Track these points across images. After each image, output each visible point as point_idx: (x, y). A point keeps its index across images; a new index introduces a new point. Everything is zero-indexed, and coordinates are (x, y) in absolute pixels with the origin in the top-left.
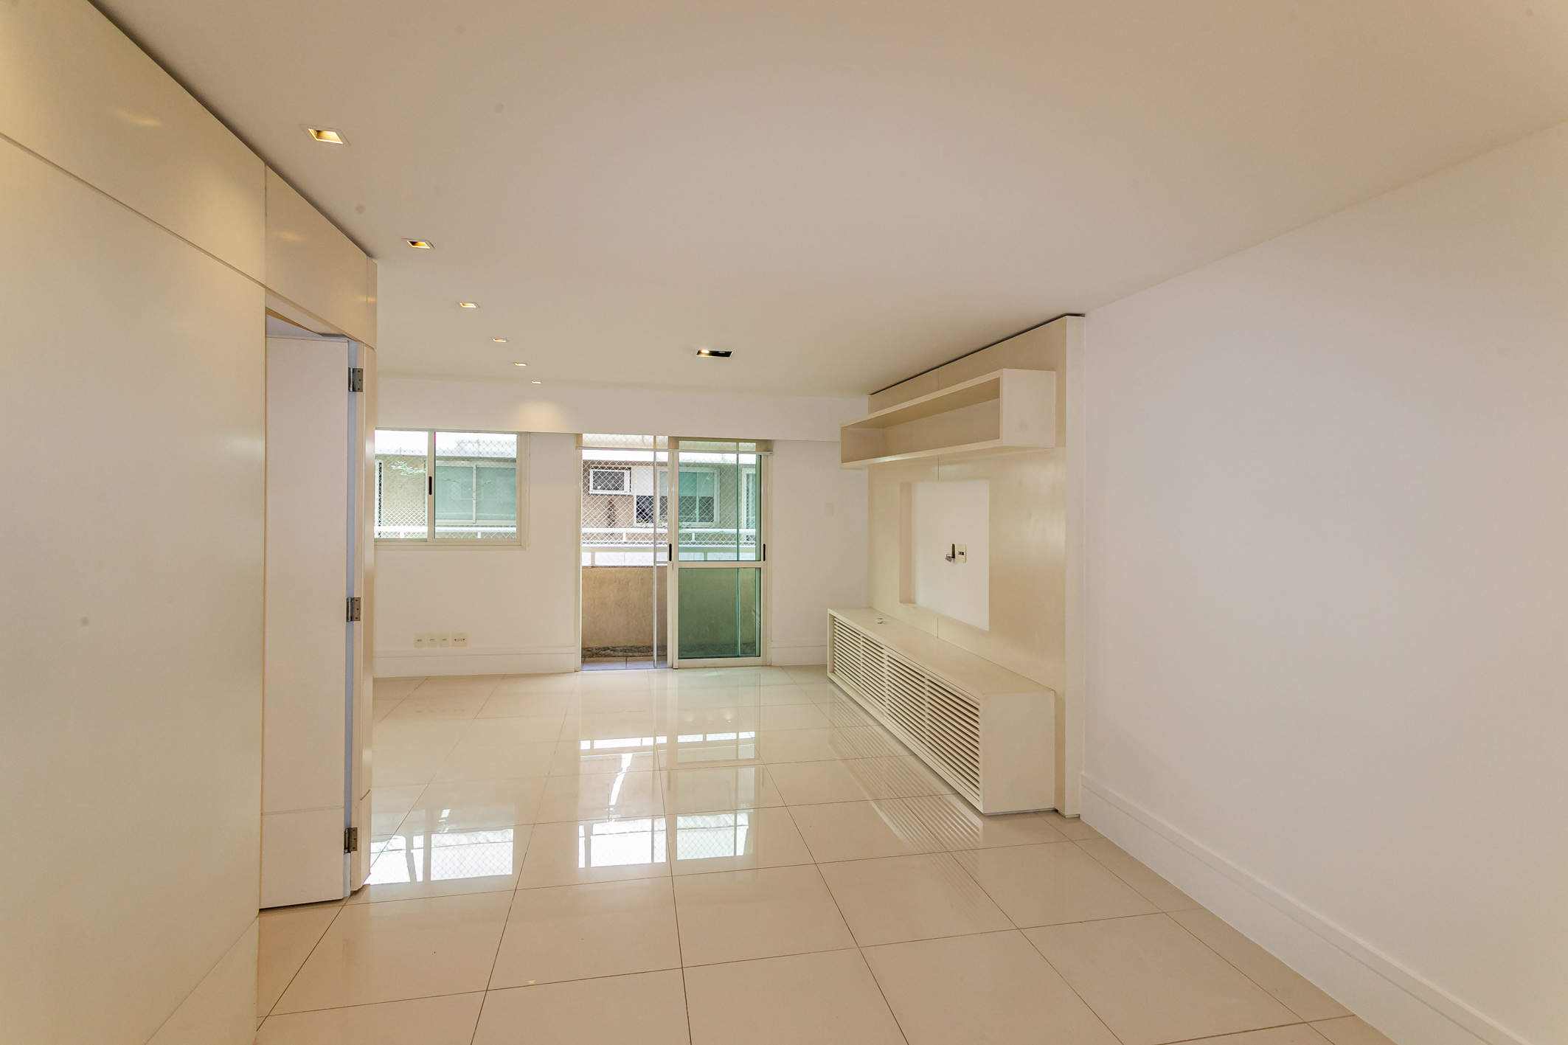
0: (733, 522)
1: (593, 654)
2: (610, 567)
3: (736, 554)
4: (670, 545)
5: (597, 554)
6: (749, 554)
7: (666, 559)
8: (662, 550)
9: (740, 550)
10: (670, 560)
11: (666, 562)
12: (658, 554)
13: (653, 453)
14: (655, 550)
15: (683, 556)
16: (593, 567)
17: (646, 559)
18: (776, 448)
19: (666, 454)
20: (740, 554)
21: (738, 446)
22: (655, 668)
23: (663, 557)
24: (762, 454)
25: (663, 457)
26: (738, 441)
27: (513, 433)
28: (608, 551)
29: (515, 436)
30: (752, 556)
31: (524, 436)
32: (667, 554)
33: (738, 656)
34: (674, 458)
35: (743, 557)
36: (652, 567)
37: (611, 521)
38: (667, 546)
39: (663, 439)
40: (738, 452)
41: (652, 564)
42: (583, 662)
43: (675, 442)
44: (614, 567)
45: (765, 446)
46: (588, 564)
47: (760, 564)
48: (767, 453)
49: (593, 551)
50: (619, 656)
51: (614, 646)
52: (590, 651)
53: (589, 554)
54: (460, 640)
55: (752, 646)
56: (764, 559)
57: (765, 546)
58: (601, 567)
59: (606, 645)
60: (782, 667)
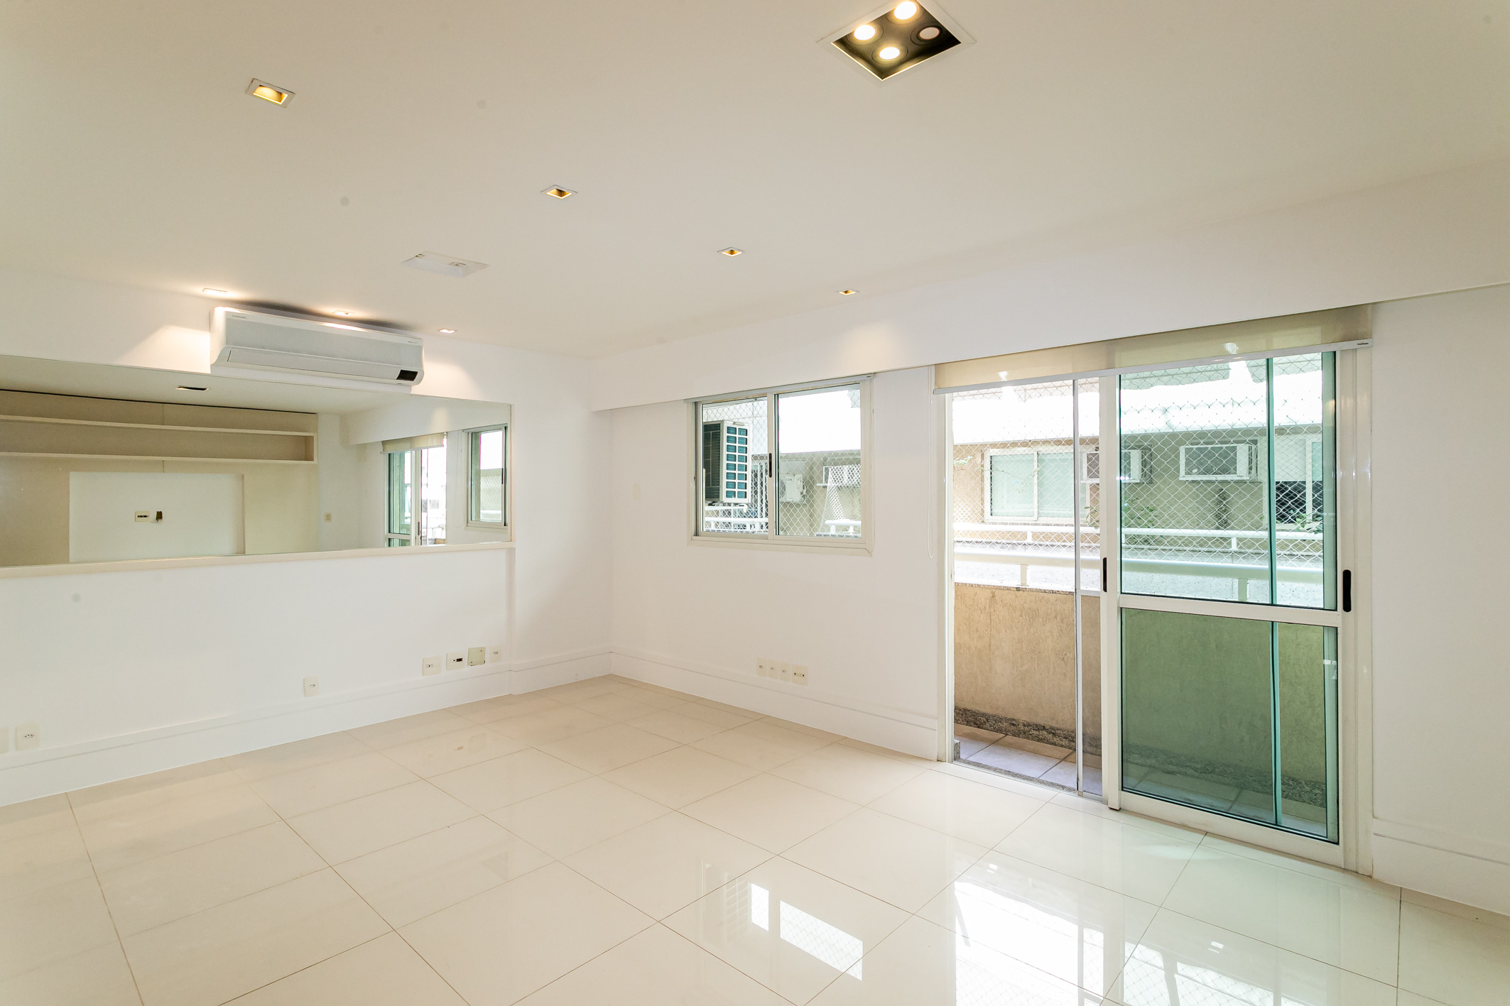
2: (1045, 591)
3: (1268, 582)
4: (1105, 560)
5: (1031, 569)
6: (1304, 591)
7: (1098, 587)
8: (1090, 564)
9: (1276, 575)
10: (1105, 589)
11: (1097, 593)
12: (1083, 572)
14: (1077, 564)
15: (1133, 581)
16: (1018, 589)
17: (1062, 580)
20: (1279, 585)
22: (1080, 795)
23: (1091, 581)
24: (1336, 347)
28: (1038, 564)
30: (1315, 595)
32: (1098, 573)
35: (1287, 593)
36: (1073, 594)
37: (1224, 520)
38: (1098, 557)
41: (1074, 590)
44: (1053, 592)
46: (1014, 583)
47: (1337, 618)
48: (1353, 344)
49: (1024, 563)
50: (1062, 746)
51: (1054, 724)
52: (1000, 720)
53: (1019, 567)
54: (800, 675)
55: (1307, 788)
56: (1347, 607)
57: (1347, 575)
58: (1031, 590)
59: (1042, 723)
60: (1402, 896)
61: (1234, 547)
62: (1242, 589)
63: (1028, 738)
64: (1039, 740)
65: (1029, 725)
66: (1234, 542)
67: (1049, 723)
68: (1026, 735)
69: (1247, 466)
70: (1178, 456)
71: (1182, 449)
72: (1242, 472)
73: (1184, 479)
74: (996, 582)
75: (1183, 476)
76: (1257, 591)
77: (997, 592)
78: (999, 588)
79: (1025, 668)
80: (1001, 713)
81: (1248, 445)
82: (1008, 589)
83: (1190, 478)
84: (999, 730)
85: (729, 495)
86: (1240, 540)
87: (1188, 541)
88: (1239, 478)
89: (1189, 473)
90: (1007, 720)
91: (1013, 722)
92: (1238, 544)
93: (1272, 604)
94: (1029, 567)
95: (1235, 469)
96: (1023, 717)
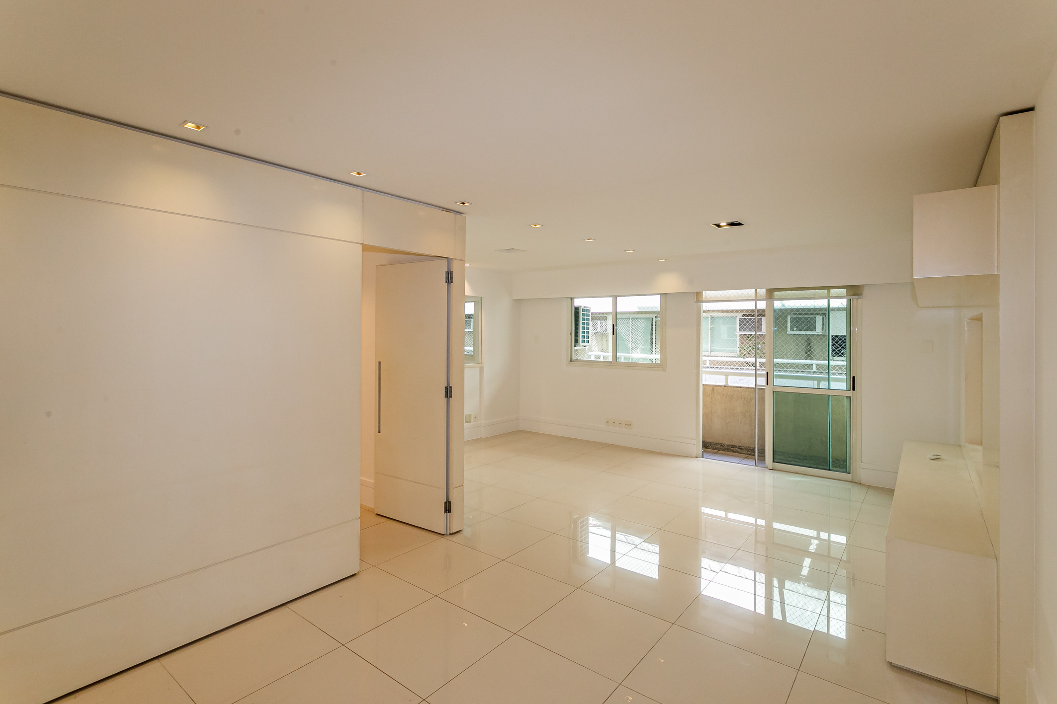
0: (826, 356)
1: (711, 447)
2: (737, 387)
3: (827, 383)
4: (767, 373)
5: (730, 377)
6: (840, 385)
7: (764, 383)
8: (761, 375)
9: (831, 379)
10: (767, 384)
11: (764, 386)
12: (759, 379)
13: (754, 302)
14: (756, 375)
15: (778, 382)
16: (725, 386)
17: (749, 382)
18: (866, 292)
19: (764, 302)
20: (832, 383)
21: (829, 292)
22: (756, 466)
23: (762, 381)
24: (851, 297)
25: (762, 305)
26: (829, 288)
27: (658, 294)
28: (733, 375)
29: (659, 296)
30: (843, 386)
31: (664, 296)
32: (765, 379)
33: (830, 470)
34: (770, 305)
35: (834, 385)
36: (754, 388)
37: (809, 355)
38: (765, 373)
39: (762, 292)
40: (829, 297)
41: (754, 387)
42: (704, 452)
43: (770, 293)
44: (740, 387)
45: (854, 291)
46: (723, 384)
47: (850, 393)
48: (856, 297)
49: (727, 375)
50: (744, 454)
51: (740, 445)
52: (716, 444)
53: (725, 377)
54: (628, 425)
55: (842, 463)
56: (854, 389)
57: (854, 378)
58: (731, 387)
59: (735, 444)
60: (869, 487)
61: (814, 369)
62: (819, 384)
63: (729, 451)
64: (734, 452)
65: (729, 446)
66: (814, 366)
67: (738, 444)
68: (728, 450)
69: (821, 327)
70: (786, 322)
71: (789, 318)
72: (819, 330)
73: (790, 333)
74: (715, 384)
75: (789, 332)
76: (824, 385)
77: (715, 388)
78: (716, 386)
79: (728, 421)
80: (716, 441)
81: (821, 316)
82: (720, 386)
83: (793, 333)
84: (716, 449)
85: (583, 341)
86: (817, 365)
87: (792, 365)
88: (817, 333)
89: (792, 329)
90: (719, 444)
91: (722, 445)
92: (816, 367)
93: (829, 389)
94: (729, 377)
95: (815, 329)
96: (726, 442)
